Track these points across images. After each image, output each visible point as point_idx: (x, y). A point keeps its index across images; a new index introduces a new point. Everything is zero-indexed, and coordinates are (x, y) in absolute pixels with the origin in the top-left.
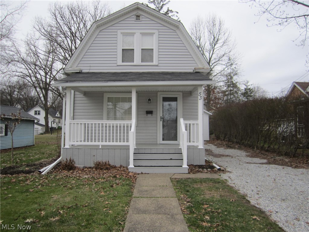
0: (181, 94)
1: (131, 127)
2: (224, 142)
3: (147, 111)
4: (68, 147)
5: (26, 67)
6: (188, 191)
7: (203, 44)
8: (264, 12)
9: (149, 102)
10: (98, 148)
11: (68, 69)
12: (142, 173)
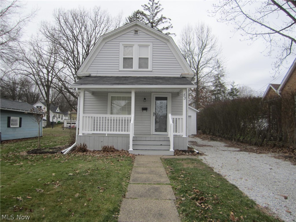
0: (170, 94)
1: (130, 120)
2: (209, 136)
3: (142, 108)
4: (81, 135)
5: (30, 66)
6: (172, 164)
7: (192, 49)
8: (238, 29)
9: (145, 100)
10: (105, 136)
11: (79, 73)
12: (139, 155)
